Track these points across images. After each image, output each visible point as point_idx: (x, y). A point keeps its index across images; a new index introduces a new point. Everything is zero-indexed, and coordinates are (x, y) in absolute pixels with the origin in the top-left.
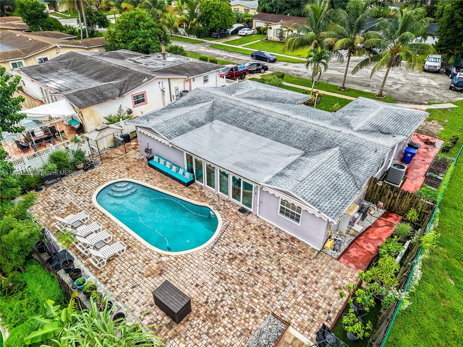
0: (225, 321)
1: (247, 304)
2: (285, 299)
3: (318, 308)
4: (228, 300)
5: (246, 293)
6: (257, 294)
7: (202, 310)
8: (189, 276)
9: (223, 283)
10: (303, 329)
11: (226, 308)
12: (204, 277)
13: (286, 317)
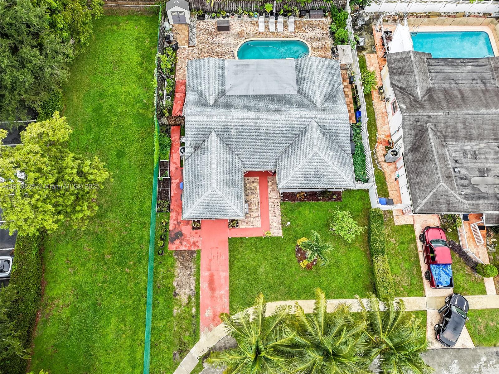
0: (206, 36)
1: (205, 44)
2: (195, 53)
3: (183, 58)
4: (211, 41)
5: (207, 46)
6: (204, 48)
7: (215, 34)
8: (229, 39)
9: (217, 45)
10: (185, 49)
11: (209, 39)
12: (224, 42)
13: (191, 48)
